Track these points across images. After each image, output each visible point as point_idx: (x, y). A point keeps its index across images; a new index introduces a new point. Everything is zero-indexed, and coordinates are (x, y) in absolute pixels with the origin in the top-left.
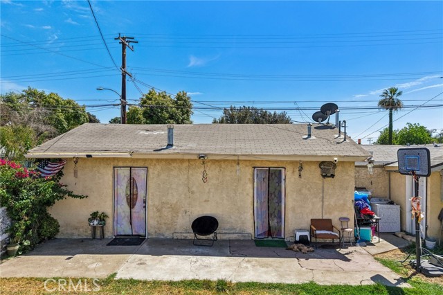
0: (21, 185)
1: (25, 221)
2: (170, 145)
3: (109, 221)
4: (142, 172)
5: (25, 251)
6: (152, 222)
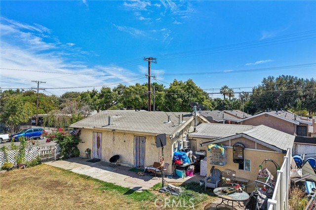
0: (63, 137)
1: (64, 149)
2: (109, 124)
3: (91, 152)
4: (100, 135)
5: (63, 159)
6: (103, 155)
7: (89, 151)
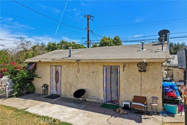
1: (17, 85)
2: (70, 56)
3: (49, 88)
4: (60, 68)
7: (46, 86)
